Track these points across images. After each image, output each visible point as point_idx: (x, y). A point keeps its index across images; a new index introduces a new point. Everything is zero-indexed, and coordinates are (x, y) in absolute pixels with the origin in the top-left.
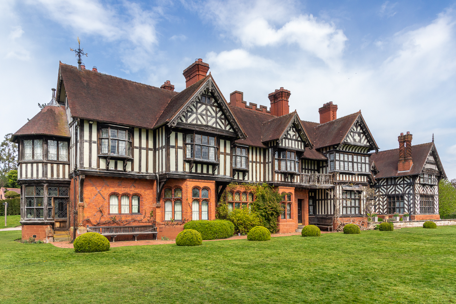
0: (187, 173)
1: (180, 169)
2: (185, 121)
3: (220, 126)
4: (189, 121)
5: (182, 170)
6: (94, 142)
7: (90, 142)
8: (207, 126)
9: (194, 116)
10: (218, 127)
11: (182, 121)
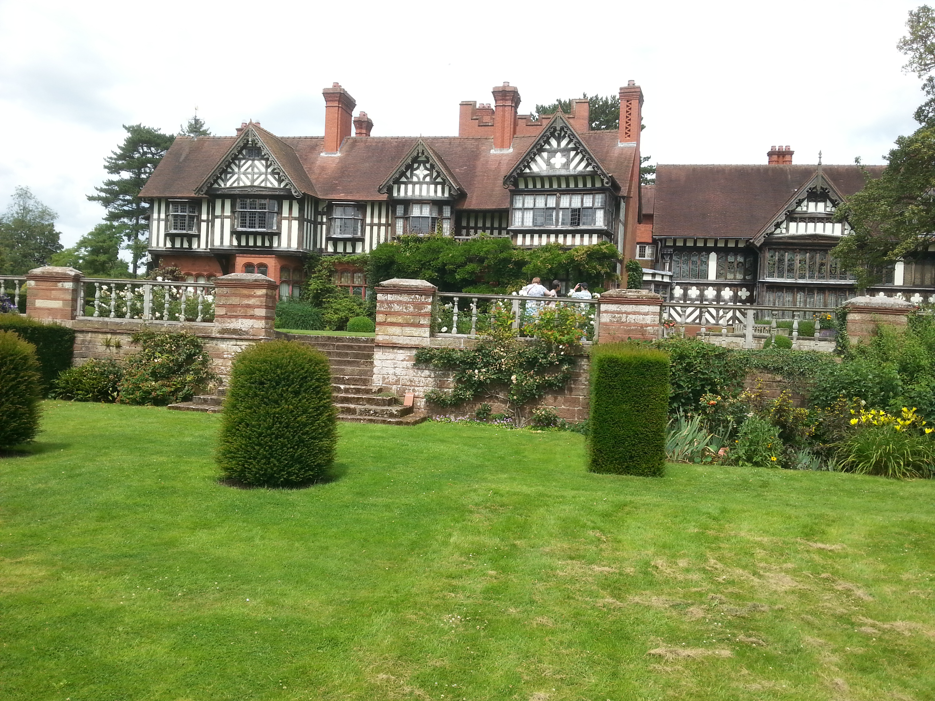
0: (235, 246)
1: (227, 243)
2: (223, 186)
3: (271, 183)
4: (228, 184)
5: (229, 244)
6: (163, 220)
7: (159, 220)
8: (252, 186)
9: (235, 177)
10: (269, 185)
11: (220, 185)
